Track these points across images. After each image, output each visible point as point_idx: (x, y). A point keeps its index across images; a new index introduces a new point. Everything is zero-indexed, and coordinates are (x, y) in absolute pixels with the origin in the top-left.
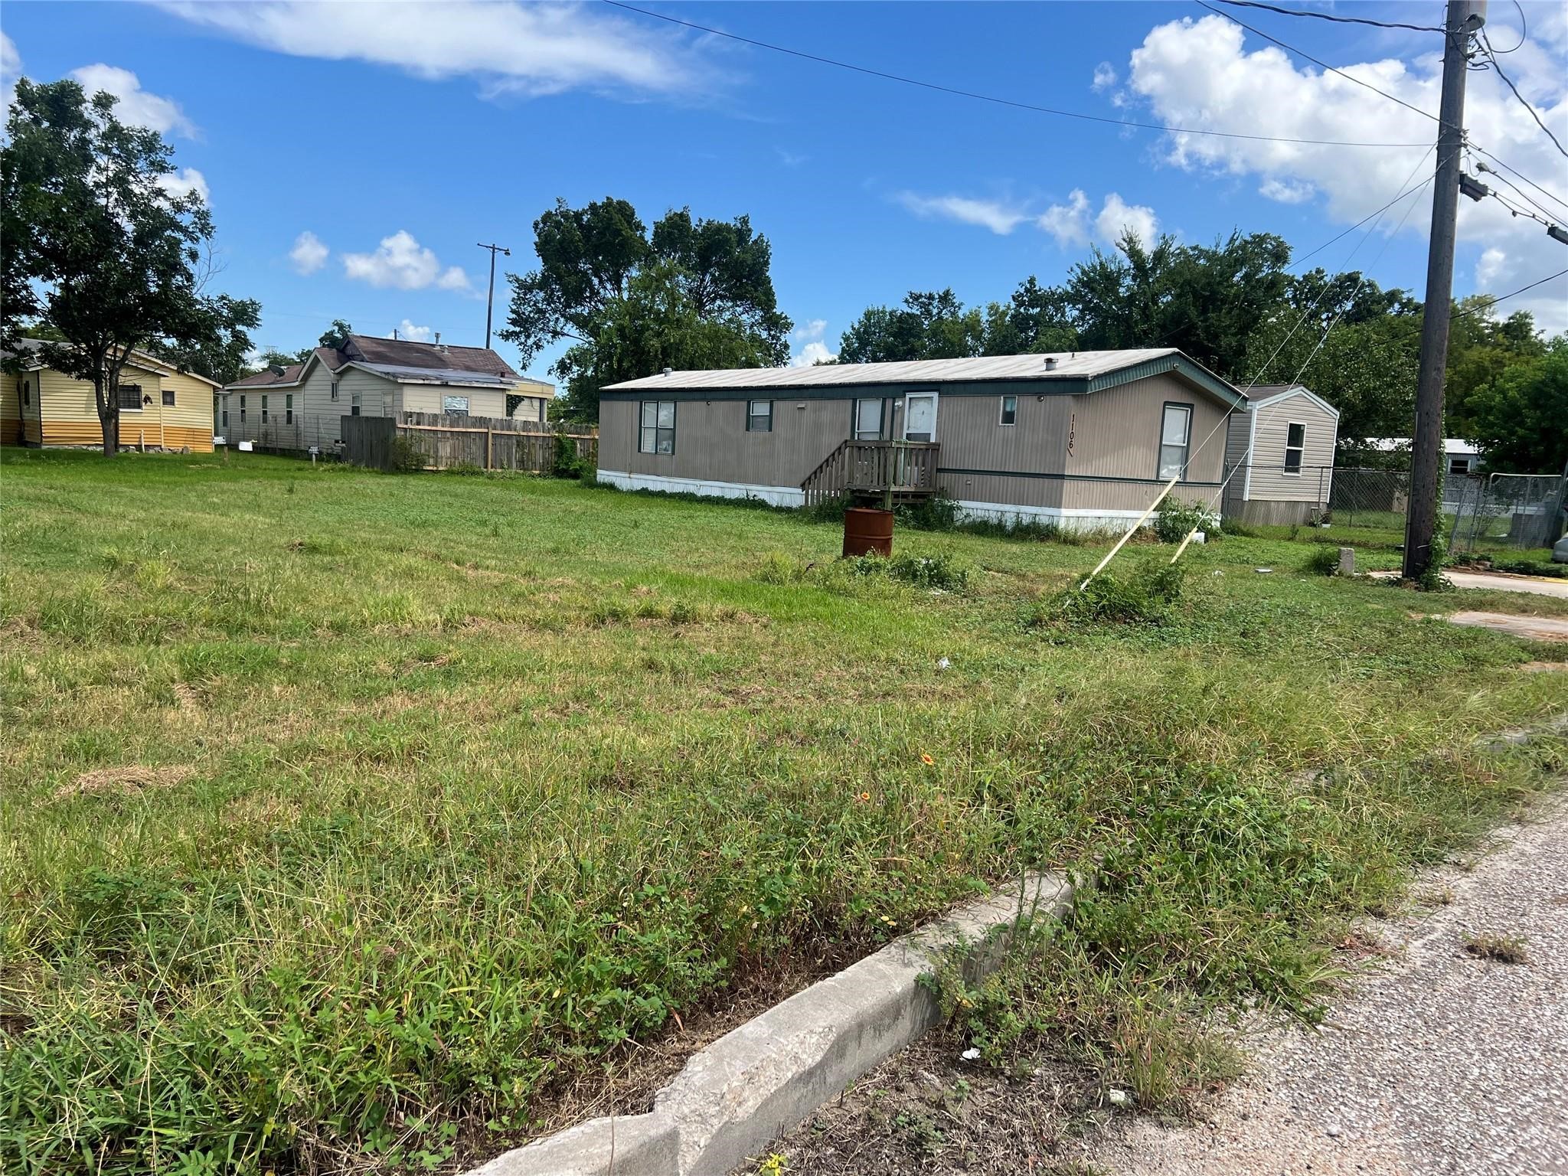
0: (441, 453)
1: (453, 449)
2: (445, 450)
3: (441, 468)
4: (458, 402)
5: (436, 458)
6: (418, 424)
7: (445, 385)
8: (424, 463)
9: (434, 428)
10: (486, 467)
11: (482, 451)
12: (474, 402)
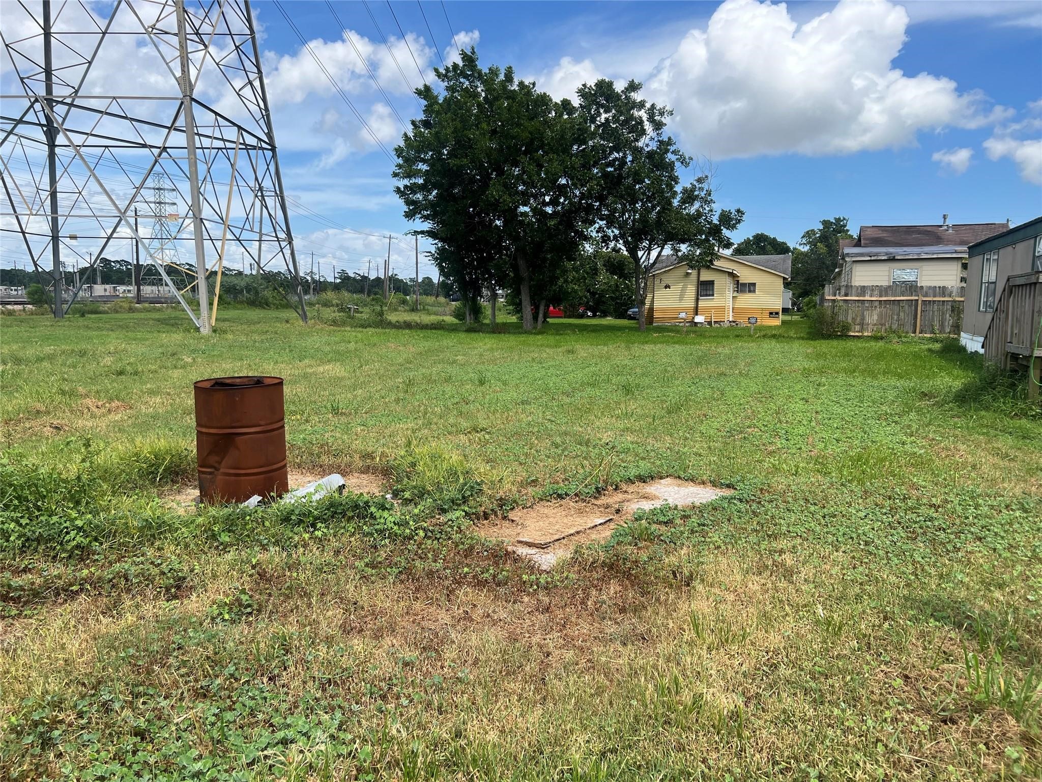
0: (868, 320)
1: (880, 316)
2: (872, 318)
3: (866, 334)
4: (906, 274)
5: (862, 324)
6: (846, 295)
7: (892, 259)
8: (849, 330)
9: (861, 298)
10: (914, 332)
11: (911, 318)
12: (924, 273)
